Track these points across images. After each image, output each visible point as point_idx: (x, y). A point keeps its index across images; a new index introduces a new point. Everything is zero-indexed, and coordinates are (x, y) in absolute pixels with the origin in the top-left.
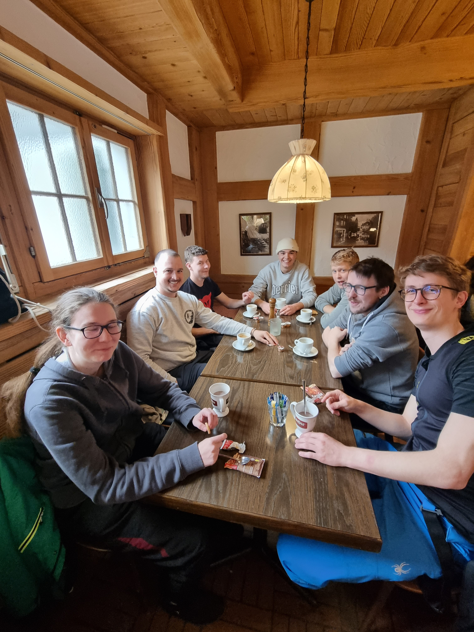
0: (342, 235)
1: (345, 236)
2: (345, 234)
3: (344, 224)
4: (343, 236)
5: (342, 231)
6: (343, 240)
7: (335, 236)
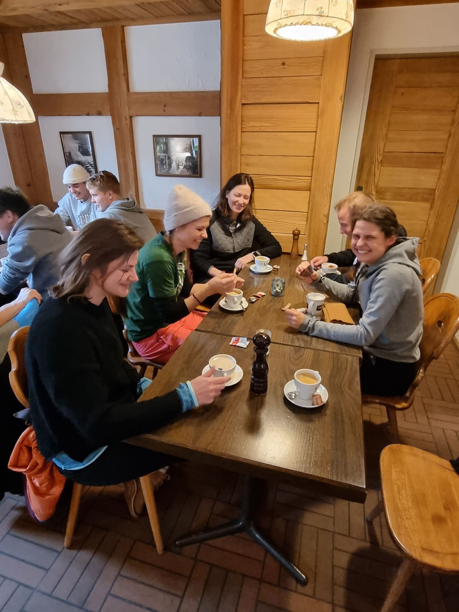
0: (164, 162)
1: (167, 163)
2: (167, 161)
3: (165, 148)
4: (166, 162)
5: (164, 157)
6: (166, 168)
7: (158, 162)
